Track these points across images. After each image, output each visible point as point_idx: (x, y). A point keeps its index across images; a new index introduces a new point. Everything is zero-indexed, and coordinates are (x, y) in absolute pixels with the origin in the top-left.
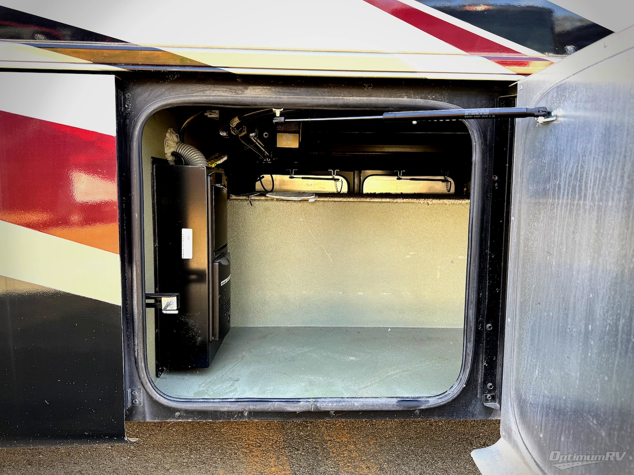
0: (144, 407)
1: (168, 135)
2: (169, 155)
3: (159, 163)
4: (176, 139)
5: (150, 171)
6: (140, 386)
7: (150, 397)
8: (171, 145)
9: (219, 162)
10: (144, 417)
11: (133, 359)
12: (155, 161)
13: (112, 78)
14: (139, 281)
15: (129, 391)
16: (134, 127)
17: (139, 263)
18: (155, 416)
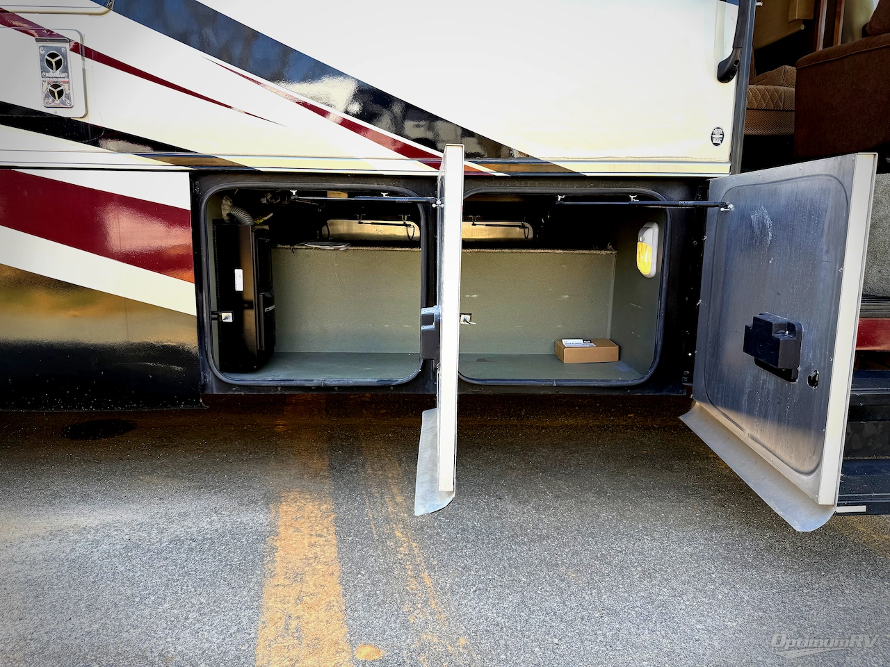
0: (212, 384)
1: (224, 201)
2: (225, 215)
3: (218, 222)
4: (229, 203)
5: (212, 230)
6: (209, 370)
7: (216, 377)
8: (226, 208)
9: (266, 218)
10: (212, 391)
11: (204, 352)
12: (215, 222)
13: (187, 174)
14: (207, 302)
15: (202, 373)
16: (201, 204)
17: (207, 290)
18: (219, 390)
